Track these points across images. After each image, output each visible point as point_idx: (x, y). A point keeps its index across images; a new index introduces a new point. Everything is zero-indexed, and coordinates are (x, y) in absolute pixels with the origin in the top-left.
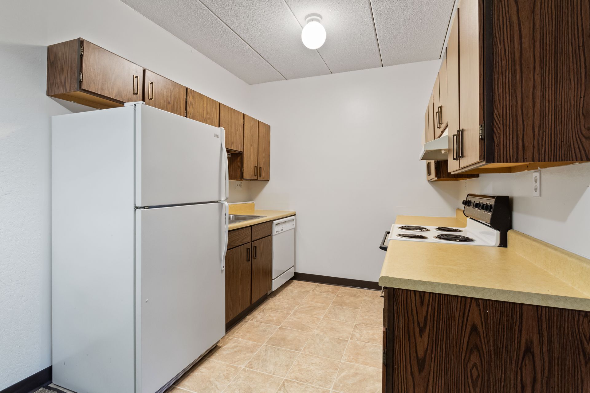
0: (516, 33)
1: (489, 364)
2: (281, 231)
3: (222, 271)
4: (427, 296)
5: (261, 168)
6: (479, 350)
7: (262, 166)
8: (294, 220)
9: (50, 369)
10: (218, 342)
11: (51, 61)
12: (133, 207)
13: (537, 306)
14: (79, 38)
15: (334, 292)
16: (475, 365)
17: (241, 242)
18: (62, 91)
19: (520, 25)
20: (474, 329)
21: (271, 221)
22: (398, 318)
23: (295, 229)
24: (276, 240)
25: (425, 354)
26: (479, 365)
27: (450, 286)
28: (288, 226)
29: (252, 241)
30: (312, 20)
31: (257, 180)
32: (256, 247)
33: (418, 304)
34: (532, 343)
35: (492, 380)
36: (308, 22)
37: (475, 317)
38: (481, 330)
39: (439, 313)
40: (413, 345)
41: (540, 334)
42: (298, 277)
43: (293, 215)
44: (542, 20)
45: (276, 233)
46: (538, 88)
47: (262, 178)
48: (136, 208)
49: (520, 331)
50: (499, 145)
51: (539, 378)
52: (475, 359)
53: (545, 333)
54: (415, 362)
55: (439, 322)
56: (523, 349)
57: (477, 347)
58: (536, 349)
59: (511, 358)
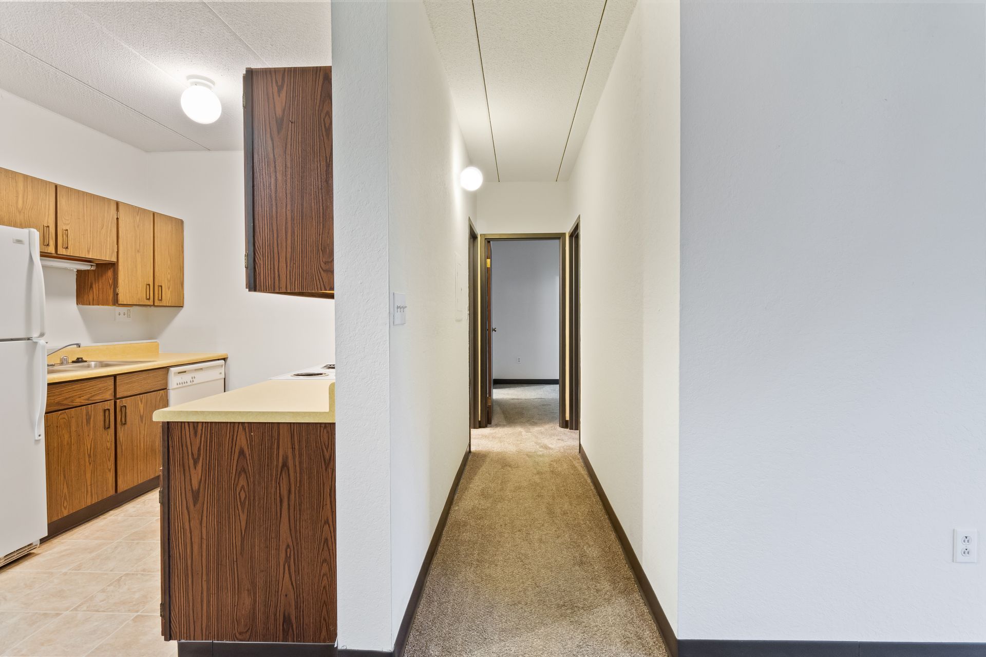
1: (254, 485)
2: (192, 383)
4: (200, 426)
6: (245, 473)
8: (221, 365)
10: (25, 549)
13: (290, 422)
16: (243, 487)
17: (88, 399)
20: (242, 452)
21: (166, 369)
25: (199, 486)
26: (246, 486)
27: (219, 413)
33: (192, 436)
34: (287, 457)
35: (257, 499)
37: (242, 441)
38: (247, 452)
39: (211, 441)
40: (188, 478)
43: (221, 359)
45: (178, 386)
49: (278, 448)
51: (293, 489)
52: (242, 482)
53: (297, 447)
54: (190, 495)
55: (211, 451)
56: (280, 465)
57: (244, 470)
58: (290, 463)
59: (272, 475)
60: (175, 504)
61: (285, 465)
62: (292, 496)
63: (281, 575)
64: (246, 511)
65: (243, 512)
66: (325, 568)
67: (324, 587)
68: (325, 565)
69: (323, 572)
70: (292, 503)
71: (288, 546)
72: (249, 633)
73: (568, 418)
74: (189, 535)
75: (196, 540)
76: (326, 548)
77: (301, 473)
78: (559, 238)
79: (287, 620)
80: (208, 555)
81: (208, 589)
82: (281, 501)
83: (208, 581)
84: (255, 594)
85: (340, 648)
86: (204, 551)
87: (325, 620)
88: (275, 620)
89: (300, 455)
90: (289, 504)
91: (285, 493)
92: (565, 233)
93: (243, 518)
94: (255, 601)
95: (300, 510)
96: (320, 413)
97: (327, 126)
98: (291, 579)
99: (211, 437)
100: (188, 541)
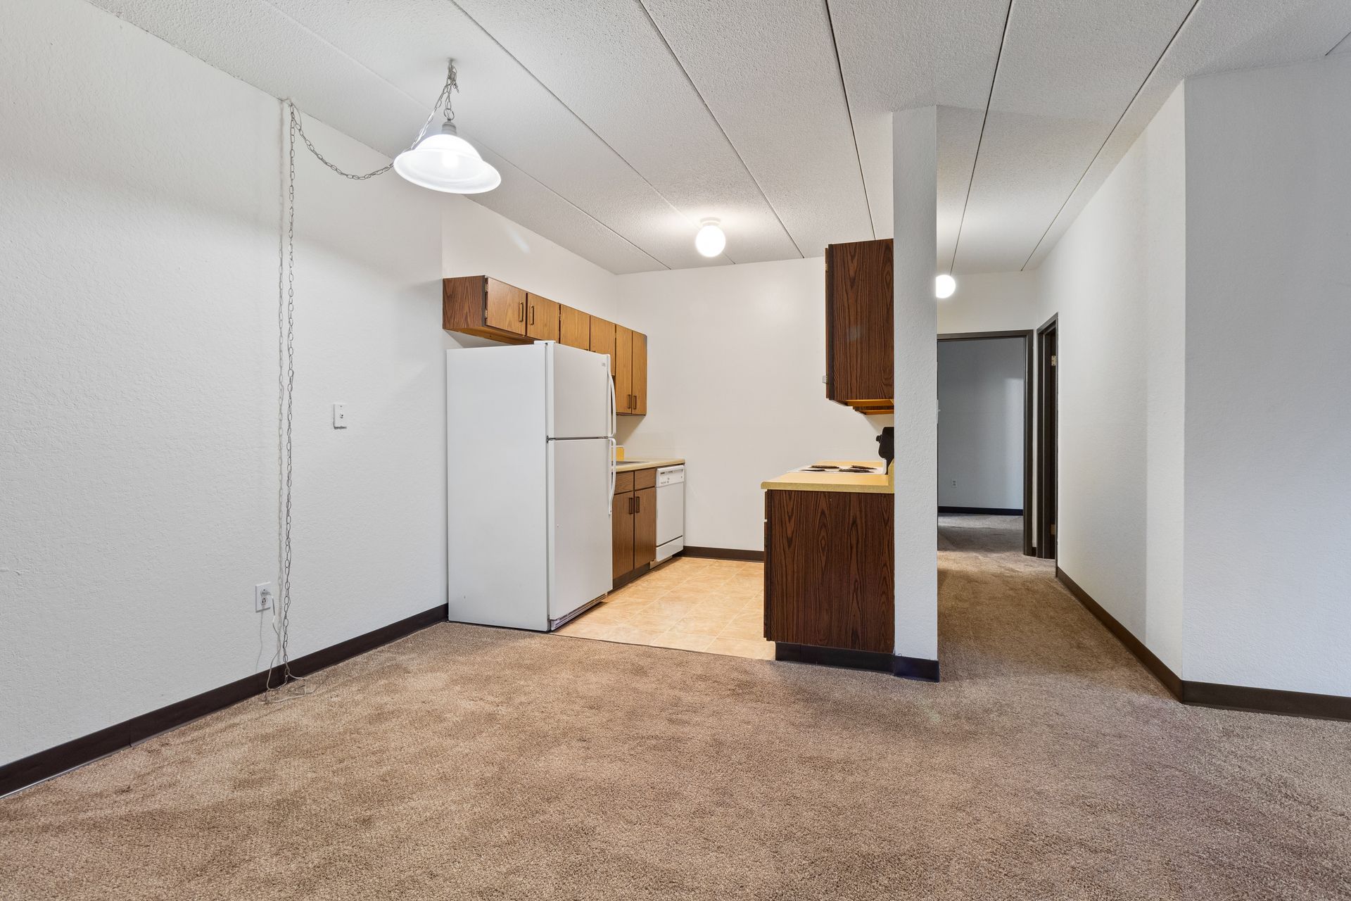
0: (847, 314)
1: (832, 536)
2: (667, 484)
3: (609, 515)
4: (793, 493)
5: (636, 397)
6: (825, 527)
7: (637, 395)
8: (682, 470)
9: (446, 606)
10: (603, 596)
11: (449, 295)
12: (545, 439)
13: (859, 493)
14: (484, 276)
15: (738, 567)
16: (823, 537)
17: (623, 489)
18: (464, 326)
19: (849, 309)
20: (823, 513)
21: (655, 468)
22: (775, 511)
23: (684, 483)
24: (661, 494)
25: (793, 534)
26: (825, 537)
27: (808, 485)
28: (675, 478)
29: (634, 490)
30: (709, 224)
31: (631, 414)
32: (638, 497)
33: (788, 500)
34: (856, 518)
35: (833, 546)
36: (704, 225)
37: (823, 504)
38: (827, 512)
39: (801, 504)
40: (785, 529)
41: (861, 511)
42: (687, 552)
43: (682, 464)
44: (861, 307)
45: (660, 485)
46: (859, 352)
47: (637, 412)
48: (548, 439)
49: (850, 510)
50: (837, 388)
51: (860, 540)
52: (823, 533)
53: (863, 510)
54: (785, 541)
55: (801, 511)
56: (851, 522)
57: (825, 526)
58: (858, 521)
59: (844, 529)
60: (775, 546)
61: (854, 522)
62: (860, 546)
63: (851, 601)
64: (825, 554)
65: (823, 555)
66: (884, 599)
67: (883, 612)
68: (884, 596)
69: (882, 600)
70: (859, 550)
71: (856, 581)
72: (826, 641)
73: (1035, 543)
74: (784, 568)
75: (790, 572)
76: (884, 584)
77: (866, 529)
78: (1024, 336)
79: (855, 633)
80: (798, 583)
81: (798, 607)
82: (851, 548)
83: (798, 601)
84: (831, 613)
85: (897, 654)
86: (795, 579)
87: (883, 635)
88: (846, 632)
89: (866, 516)
90: (857, 551)
91: (854, 542)
92: (1032, 331)
93: (824, 559)
94: (831, 618)
95: (865, 556)
96: (882, 487)
97: (888, 281)
98: (858, 604)
99: (801, 501)
100: (784, 573)
